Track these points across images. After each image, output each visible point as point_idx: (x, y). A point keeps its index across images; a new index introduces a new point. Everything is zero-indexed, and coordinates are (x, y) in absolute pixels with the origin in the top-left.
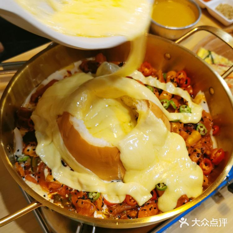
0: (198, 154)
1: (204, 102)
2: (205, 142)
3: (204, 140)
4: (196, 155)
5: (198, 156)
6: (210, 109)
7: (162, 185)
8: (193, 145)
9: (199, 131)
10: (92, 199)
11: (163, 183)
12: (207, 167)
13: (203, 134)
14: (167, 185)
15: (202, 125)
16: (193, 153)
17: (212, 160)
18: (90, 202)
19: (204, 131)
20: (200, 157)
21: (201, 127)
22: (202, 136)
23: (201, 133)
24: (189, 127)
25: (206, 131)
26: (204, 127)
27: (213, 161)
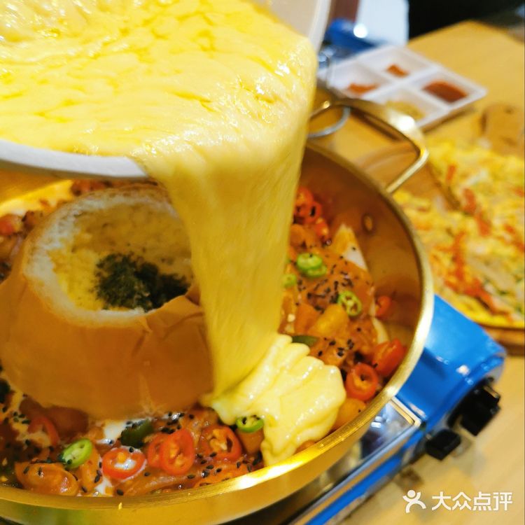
0: (341, 349)
1: (354, 249)
2: (359, 330)
3: (356, 326)
4: (335, 352)
5: (340, 355)
6: (368, 263)
7: (253, 419)
8: (329, 337)
9: (344, 306)
10: (70, 462)
11: (255, 416)
12: (365, 382)
13: (353, 313)
14: (263, 417)
15: (348, 293)
16: (328, 349)
17: (376, 365)
18: (62, 470)
19: (355, 307)
20: (344, 357)
21: (348, 298)
22: (352, 319)
23: (348, 311)
24: (319, 301)
25: (360, 307)
26: (355, 299)
27: (377, 367)
